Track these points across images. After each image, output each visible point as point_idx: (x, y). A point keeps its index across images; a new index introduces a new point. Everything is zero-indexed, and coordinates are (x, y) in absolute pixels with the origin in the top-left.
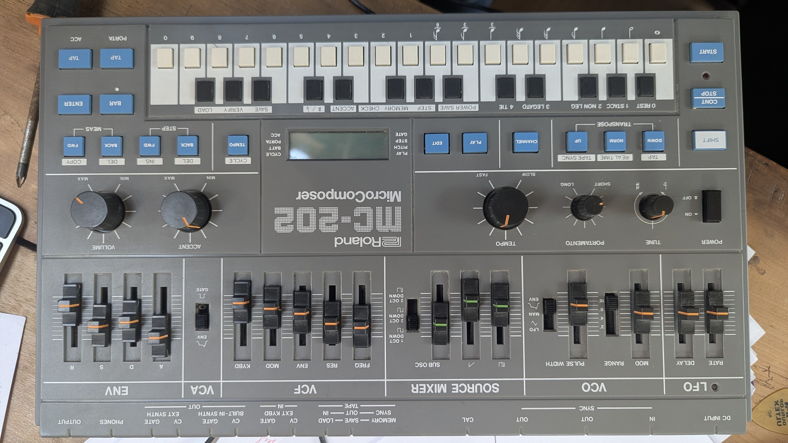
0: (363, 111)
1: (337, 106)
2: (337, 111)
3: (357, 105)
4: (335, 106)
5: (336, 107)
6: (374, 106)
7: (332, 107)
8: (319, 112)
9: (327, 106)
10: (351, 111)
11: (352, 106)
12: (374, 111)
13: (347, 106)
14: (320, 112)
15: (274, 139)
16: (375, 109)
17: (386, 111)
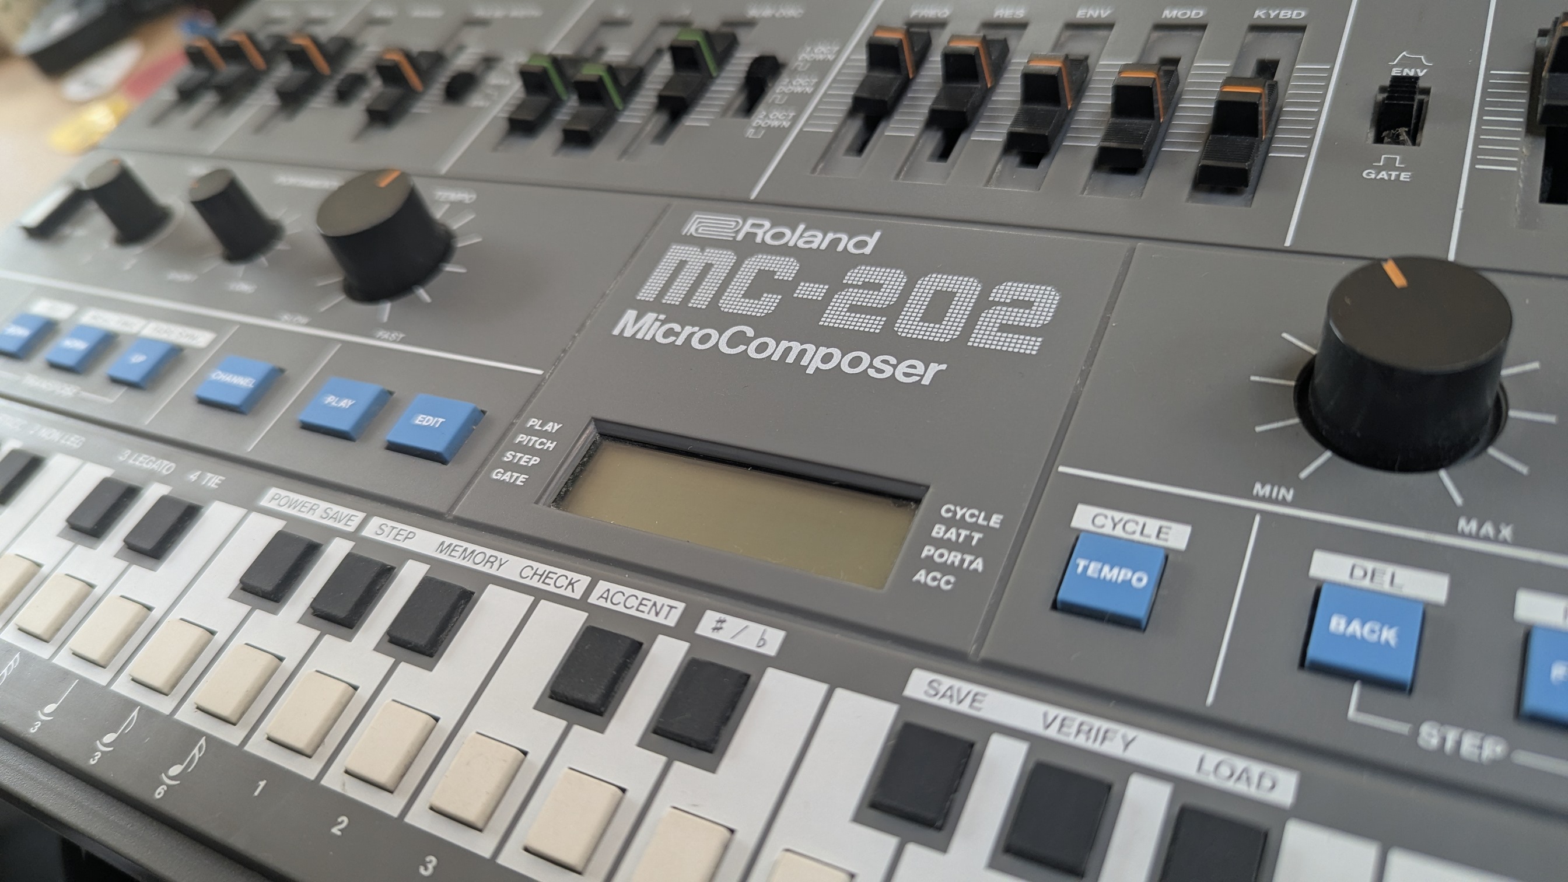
0: (576, 576)
1: (652, 617)
2: (660, 600)
3: (581, 604)
4: (660, 619)
5: (657, 614)
6: (535, 583)
7: (671, 622)
8: (728, 618)
9: (684, 629)
10: (614, 588)
11: (601, 603)
12: (542, 568)
13: (620, 608)
14: (723, 616)
15: (946, 569)
16: (535, 574)
17: (504, 556)
